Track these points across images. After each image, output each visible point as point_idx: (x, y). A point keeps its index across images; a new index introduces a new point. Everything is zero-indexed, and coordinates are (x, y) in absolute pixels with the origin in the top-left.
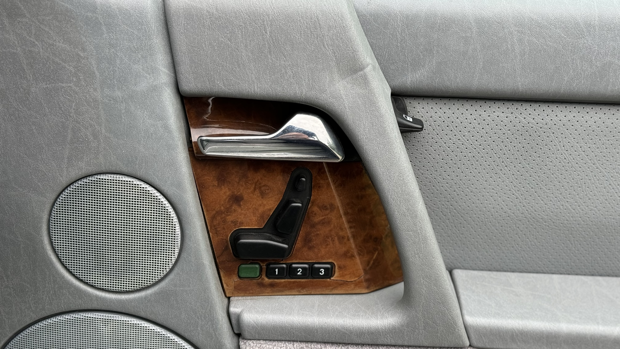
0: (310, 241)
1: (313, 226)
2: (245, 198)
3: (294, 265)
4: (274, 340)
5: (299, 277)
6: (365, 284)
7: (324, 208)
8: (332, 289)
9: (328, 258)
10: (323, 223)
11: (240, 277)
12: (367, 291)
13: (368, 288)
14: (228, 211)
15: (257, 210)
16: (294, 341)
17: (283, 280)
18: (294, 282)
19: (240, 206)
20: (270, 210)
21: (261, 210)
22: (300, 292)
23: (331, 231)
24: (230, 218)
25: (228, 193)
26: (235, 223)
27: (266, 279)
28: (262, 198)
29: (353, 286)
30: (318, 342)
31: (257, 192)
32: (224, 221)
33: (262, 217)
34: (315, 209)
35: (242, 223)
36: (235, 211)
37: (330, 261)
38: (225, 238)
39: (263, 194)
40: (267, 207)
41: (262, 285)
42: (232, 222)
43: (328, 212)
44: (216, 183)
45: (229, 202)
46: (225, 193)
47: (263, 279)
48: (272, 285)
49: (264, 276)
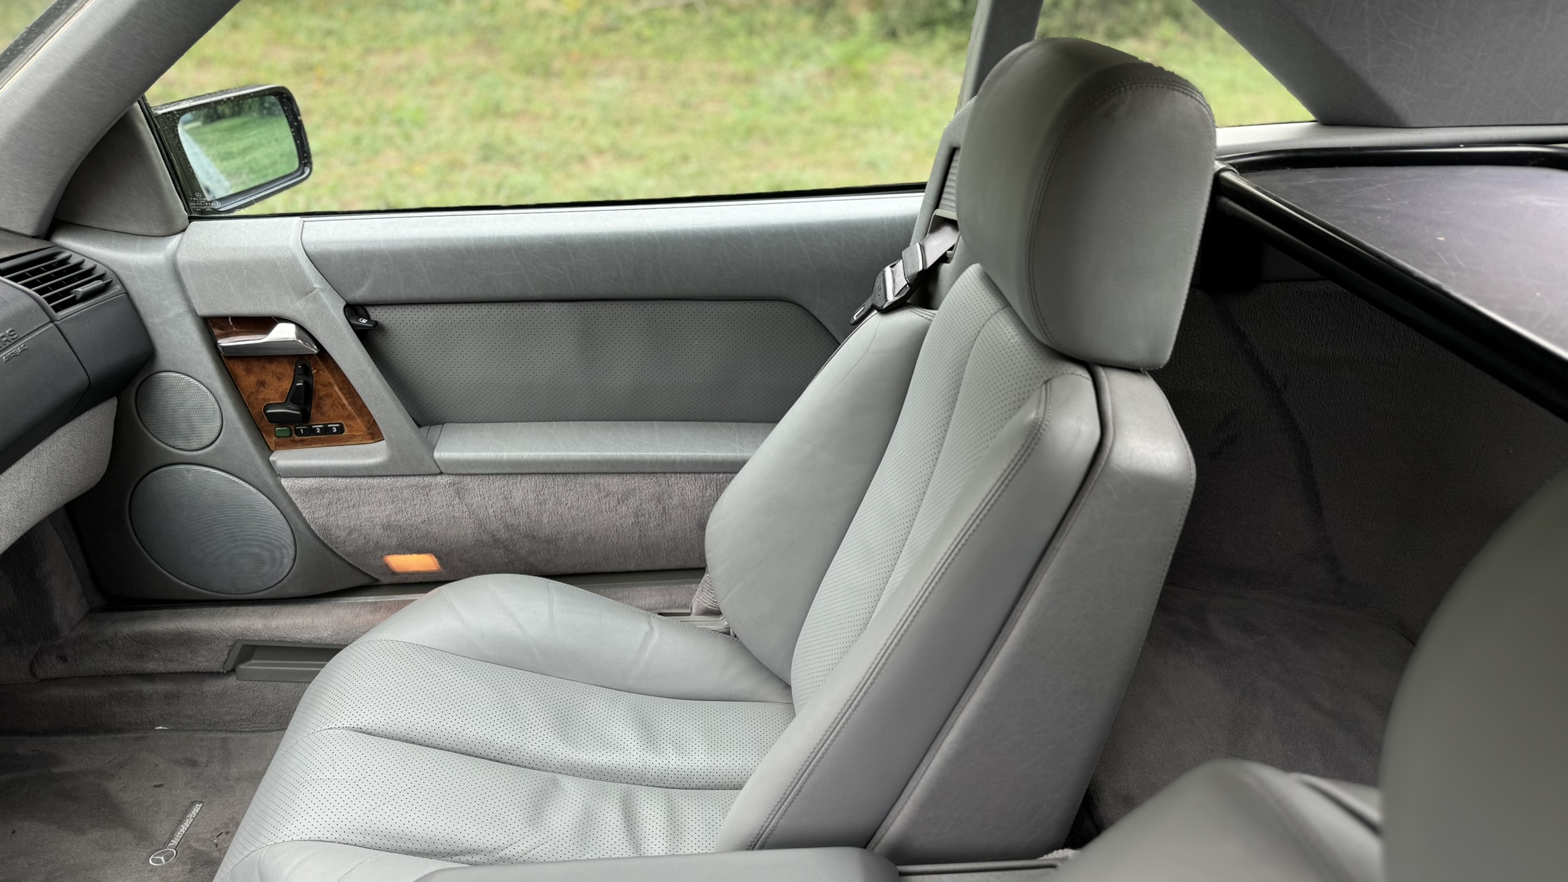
0: (321, 408)
1: (320, 398)
2: (267, 382)
3: (313, 427)
4: (302, 477)
5: (318, 434)
6: (369, 437)
7: (324, 385)
8: (346, 441)
9: (337, 420)
10: (327, 396)
11: (278, 437)
12: (372, 441)
13: (373, 439)
14: (258, 391)
15: (278, 390)
16: (315, 477)
17: (308, 437)
18: (317, 438)
19: (265, 388)
20: (287, 389)
21: (280, 389)
22: (322, 444)
23: (334, 401)
24: (260, 397)
25: (255, 380)
26: (265, 400)
27: (297, 437)
28: (279, 381)
29: (360, 439)
30: (332, 477)
31: (275, 378)
32: (257, 399)
33: (282, 394)
34: (319, 386)
35: (269, 400)
36: (262, 391)
37: (339, 422)
38: (260, 410)
39: (279, 379)
40: (284, 387)
41: (294, 441)
42: (262, 399)
43: (328, 388)
44: (245, 374)
45: (257, 385)
46: (253, 380)
47: (294, 437)
48: (302, 441)
49: (294, 435)
